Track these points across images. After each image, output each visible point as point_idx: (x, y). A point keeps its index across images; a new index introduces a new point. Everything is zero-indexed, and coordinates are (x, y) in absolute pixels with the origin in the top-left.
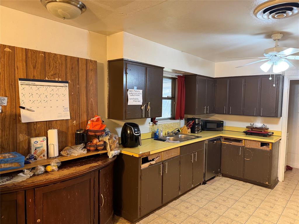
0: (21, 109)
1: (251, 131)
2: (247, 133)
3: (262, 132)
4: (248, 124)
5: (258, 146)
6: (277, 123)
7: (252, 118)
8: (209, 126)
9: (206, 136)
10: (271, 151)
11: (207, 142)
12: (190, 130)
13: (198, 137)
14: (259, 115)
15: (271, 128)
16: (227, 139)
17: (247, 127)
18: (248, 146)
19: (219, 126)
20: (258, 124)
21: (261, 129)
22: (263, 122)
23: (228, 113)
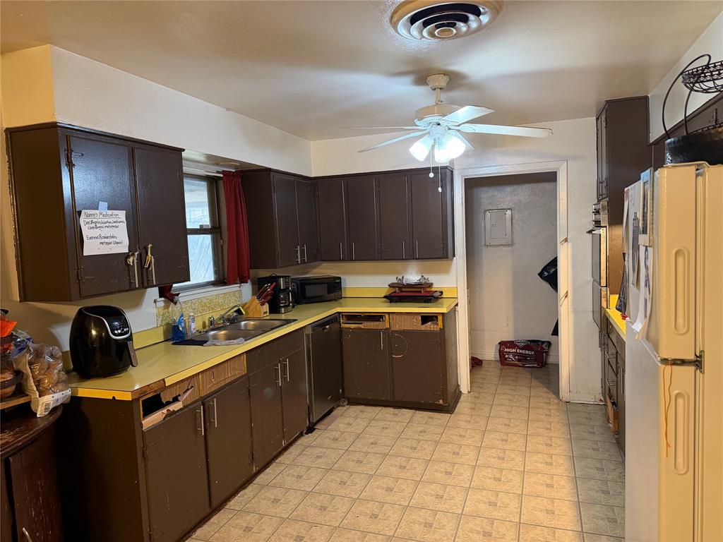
1: (400, 294)
2: (392, 299)
3: (422, 293)
4: (393, 279)
5: (417, 325)
6: (446, 271)
7: (398, 264)
8: (310, 291)
9: (306, 318)
10: (443, 331)
11: (309, 331)
12: (266, 307)
13: (288, 322)
14: (411, 257)
15: (439, 282)
16: (353, 317)
17: (391, 286)
18: (397, 328)
19: (333, 288)
20: (412, 277)
21: (418, 286)
22: (422, 271)
23: (349, 259)
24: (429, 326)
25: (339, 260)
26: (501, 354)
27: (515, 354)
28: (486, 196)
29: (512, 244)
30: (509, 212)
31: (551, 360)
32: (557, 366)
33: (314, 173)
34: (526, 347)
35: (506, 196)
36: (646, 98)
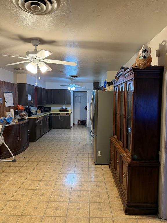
0: (5, 103)
1: (62, 110)
2: (60, 111)
4: (61, 108)
5: (66, 115)
6: (70, 106)
7: (61, 105)
8: (46, 109)
9: (48, 113)
10: (70, 116)
11: (49, 115)
12: (40, 111)
13: (45, 113)
14: (64, 104)
15: (69, 109)
17: (60, 109)
18: (62, 115)
20: (64, 108)
21: (65, 109)
22: (66, 107)
23: (53, 104)
24: (68, 115)
25: (51, 104)
26: (78, 122)
27: (80, 122)
28: (76, 94)
29: (80, 103)
30: (80, 97)
31: (86, 124)
32: (87, 124)
33: (47, 88)
34: (82, 121)
35: (79, 94)
36: (99, 82)
